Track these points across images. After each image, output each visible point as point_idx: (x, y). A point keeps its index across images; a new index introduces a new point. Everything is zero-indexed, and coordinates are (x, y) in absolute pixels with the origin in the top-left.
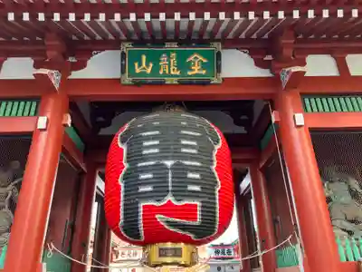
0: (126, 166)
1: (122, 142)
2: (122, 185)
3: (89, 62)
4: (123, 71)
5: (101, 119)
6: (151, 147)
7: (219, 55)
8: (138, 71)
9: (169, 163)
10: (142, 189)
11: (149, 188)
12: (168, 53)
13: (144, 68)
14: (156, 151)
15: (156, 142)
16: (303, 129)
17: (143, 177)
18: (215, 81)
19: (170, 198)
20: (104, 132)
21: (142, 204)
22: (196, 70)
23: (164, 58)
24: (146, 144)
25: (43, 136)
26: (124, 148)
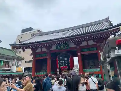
2: (58, 64)
3: (52, 47)
15: (61, 59)
19: (64, 66)
21: (61, 67)
26: (58, 59)
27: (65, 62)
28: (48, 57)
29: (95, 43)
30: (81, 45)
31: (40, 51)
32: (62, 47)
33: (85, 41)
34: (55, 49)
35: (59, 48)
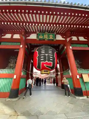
0: (38, 55)
1: (37, 51)
2: (37, 59)
3: (30, 36)
4: (37, 37)
5: (32, 49)
6: (43, 52)
7: (55, 35)
8: (40, 37)
9: (47, 55)
10: (41, 59)
11: (43, 59)
12: (46, 34)
13: (41, 37)
14: (44, 52)
15: (44, 51)
16: (71, 50)
17: (42, 57)
18: (55, 40)
19: (47, 61)
20: (32, 51)
21: (41, 62)
22: (51, 38)
23: (45, 35)
24: (42, 51)
25: (21, 49)
26: (38, 52)
27: (49, 56)
28: (21, 46)
29: (86, 40)
31: (10, 38)
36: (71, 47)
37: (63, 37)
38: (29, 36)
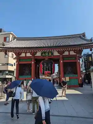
0: (43, 67)
6: (45, 65)
17: (45, 69)
19: (47, 71)
22: (50, 55)
27: (48, 68)
28: (33, 63)
29: (75, 54)
30: (64, 54)
31: (25, 56)
32: (47, 54)
33: (67, 51)
34: (40, 55)
35: (44, 54)
36: (62, 61)
37: (58, 53)
38: (36, 54)
